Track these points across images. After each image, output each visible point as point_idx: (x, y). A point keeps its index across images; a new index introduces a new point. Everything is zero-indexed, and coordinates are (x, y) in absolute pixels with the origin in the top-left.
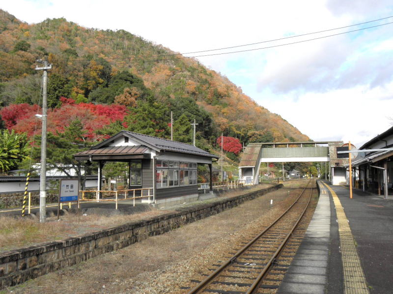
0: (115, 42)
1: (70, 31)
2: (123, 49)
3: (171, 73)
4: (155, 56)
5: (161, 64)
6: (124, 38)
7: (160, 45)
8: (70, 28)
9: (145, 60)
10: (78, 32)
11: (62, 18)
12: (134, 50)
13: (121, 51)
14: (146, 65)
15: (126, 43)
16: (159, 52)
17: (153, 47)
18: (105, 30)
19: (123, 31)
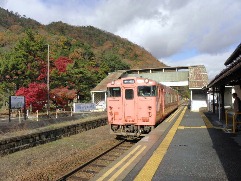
0: (86, 31)
1: (63, 27)
2: (89, 35)
3: (113, 46)
4: (106, 38)
5: (108, 41)
6: (90, 30)
7: (109, 32)
8: (63, 26)
9: (100, 40)
10: (67, 27)
11: (60, 21)
12: (95, 35)
13: (88, 36)
14: (100, 42)
15: (91, 32)
16: (108, 36)
17: (105, 34)
18: (81, 26)
19: (90, 26)
